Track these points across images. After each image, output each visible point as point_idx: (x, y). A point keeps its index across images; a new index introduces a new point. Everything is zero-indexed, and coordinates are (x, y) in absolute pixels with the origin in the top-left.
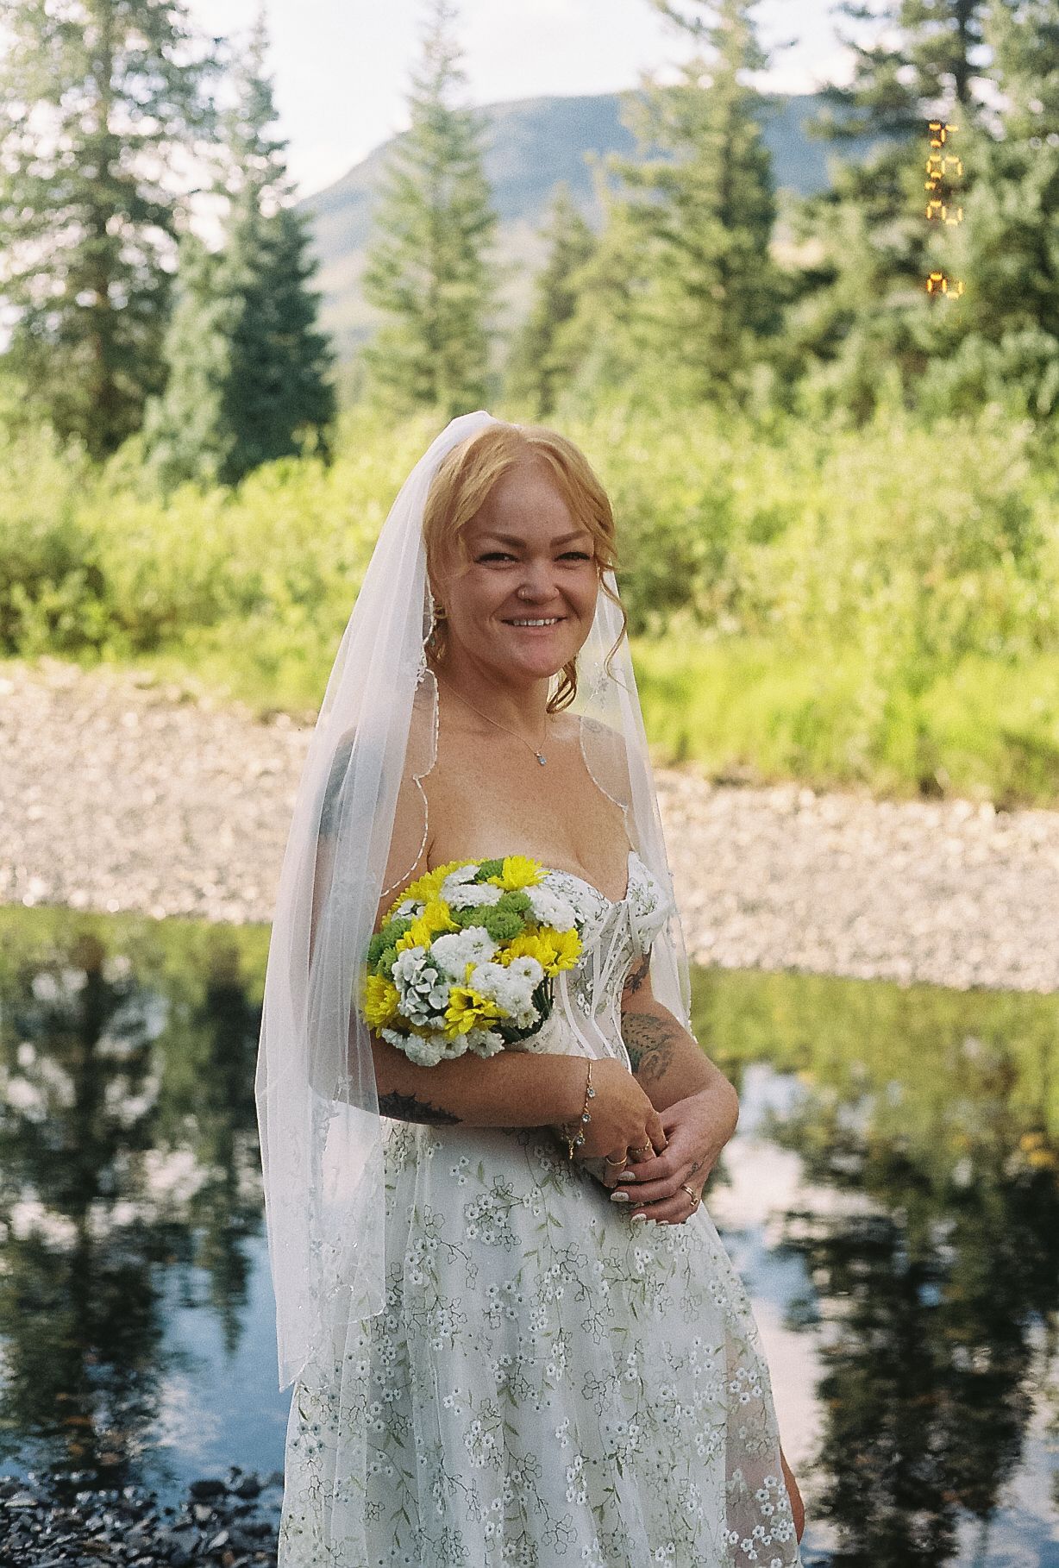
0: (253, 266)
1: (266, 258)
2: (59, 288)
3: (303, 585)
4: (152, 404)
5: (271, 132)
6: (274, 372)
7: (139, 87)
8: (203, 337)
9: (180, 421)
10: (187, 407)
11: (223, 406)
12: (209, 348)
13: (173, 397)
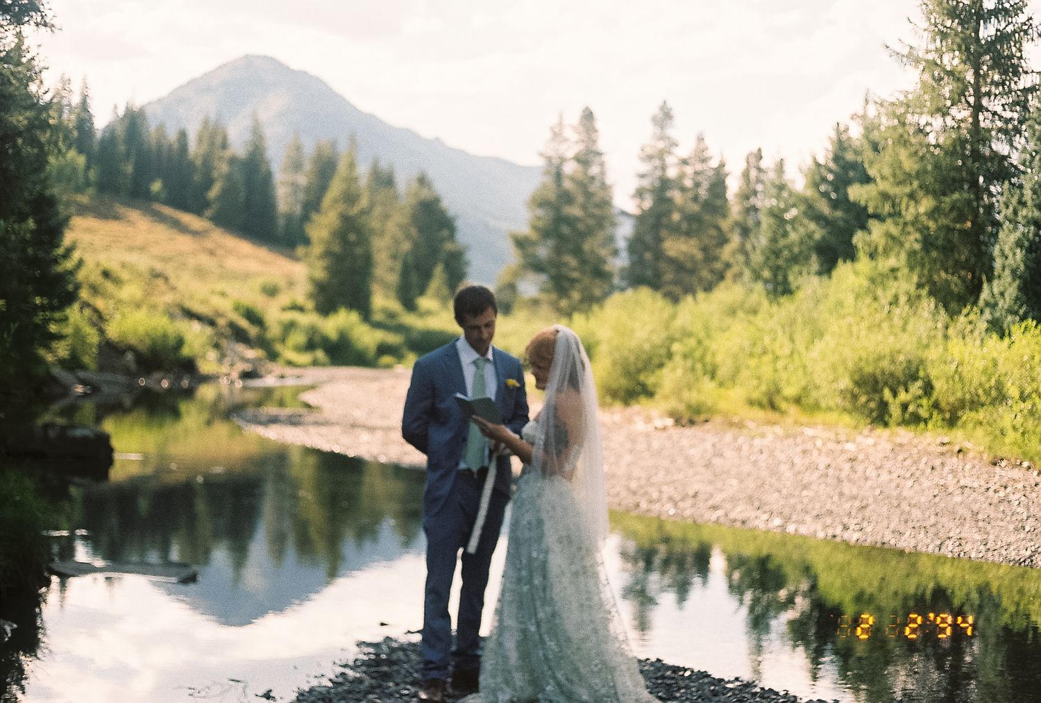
4: (986, 286)
7: (994, 104)
8: (1011, 249)
9: (998, 296)
10: (1002, 289)
11: (1020, 289)
12: (1014, 254)
13: (995, 283)
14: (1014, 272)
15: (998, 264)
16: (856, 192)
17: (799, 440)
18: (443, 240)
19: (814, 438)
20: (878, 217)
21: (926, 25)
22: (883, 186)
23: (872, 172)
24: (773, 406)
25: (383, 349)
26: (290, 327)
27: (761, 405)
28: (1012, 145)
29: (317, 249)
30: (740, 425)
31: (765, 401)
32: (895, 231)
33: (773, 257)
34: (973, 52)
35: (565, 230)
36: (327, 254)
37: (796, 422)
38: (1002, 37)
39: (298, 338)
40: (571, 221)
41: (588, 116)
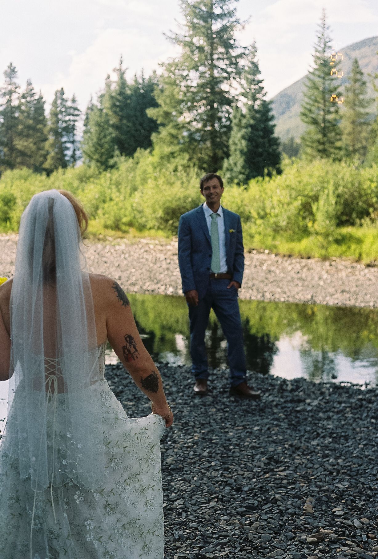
0: (253, 118)
1: (258, 115)
2: (200, 126)
3: (262, 213)
4: (226, 160)
5: (259, 77)
6: (260, 150)
7: (222, 64)
8: (239, 140)
9: (233, 165)
10: (235, 161)
11: (245, 161)
12: (241, 143)
13: (231, 158)
14: (241, 151)
15: (232, 148)
16: (151, 112)
17: (140, 246)
19: (147, 244)
20: (163, 125)
21: (185, 22)
22: (165, 108)
23: (160, 101)
24: (119, 228)
27: (112, 229)
28: (231, 86)
30: (104, 240)
32: (174, 132)
33: (99, 148)
34: (209, 36)
37: (135, 237)
38: (225, 29)
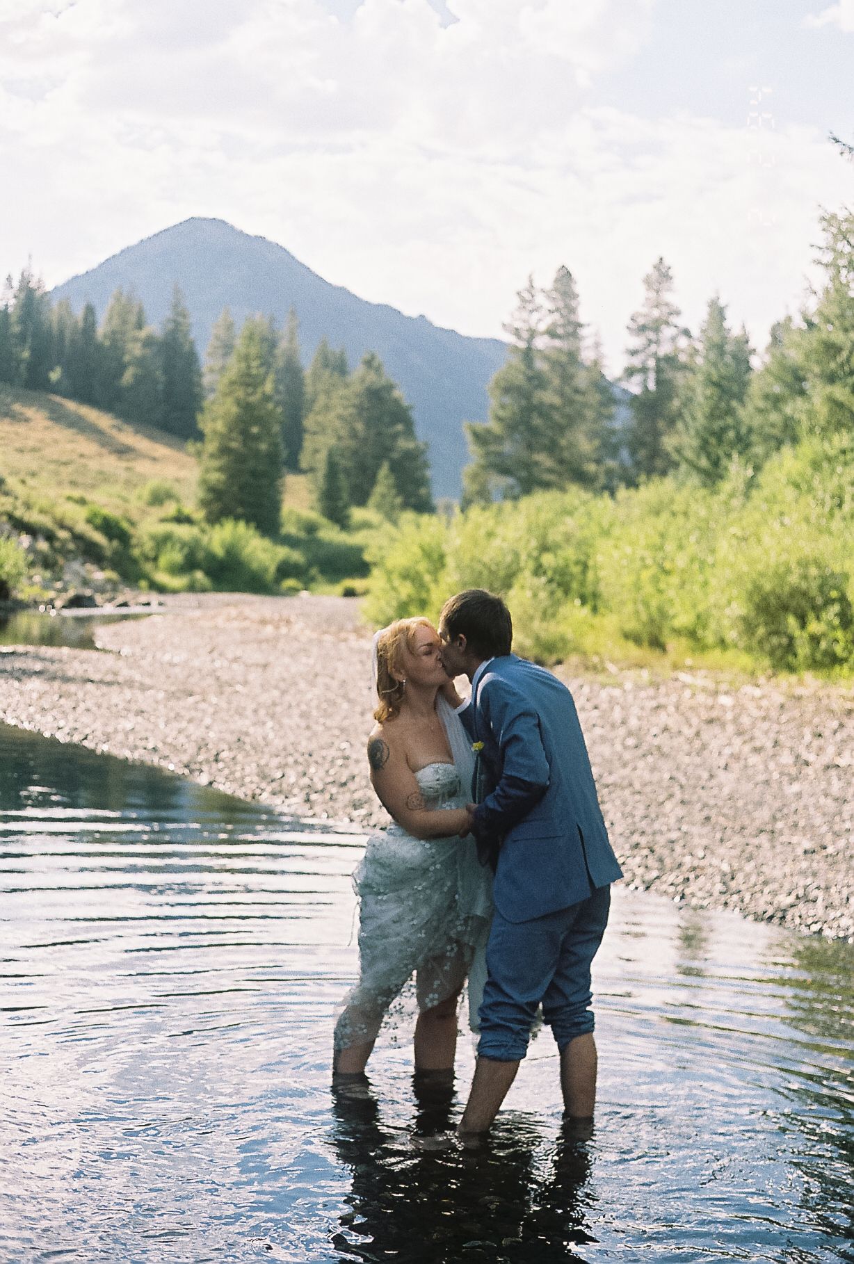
18: (395, 436)
19: (686, 686)
24: (657, 643)
25: (285, 570)
26: (163, 541)
27: (637, 640)
29: (211, 446)
31: (645, 637)
35: (537, 421)
36: (224, 451)
37: (674, 665)
39: (175, 556)
40: (543, 411)
41: (565, 276)
